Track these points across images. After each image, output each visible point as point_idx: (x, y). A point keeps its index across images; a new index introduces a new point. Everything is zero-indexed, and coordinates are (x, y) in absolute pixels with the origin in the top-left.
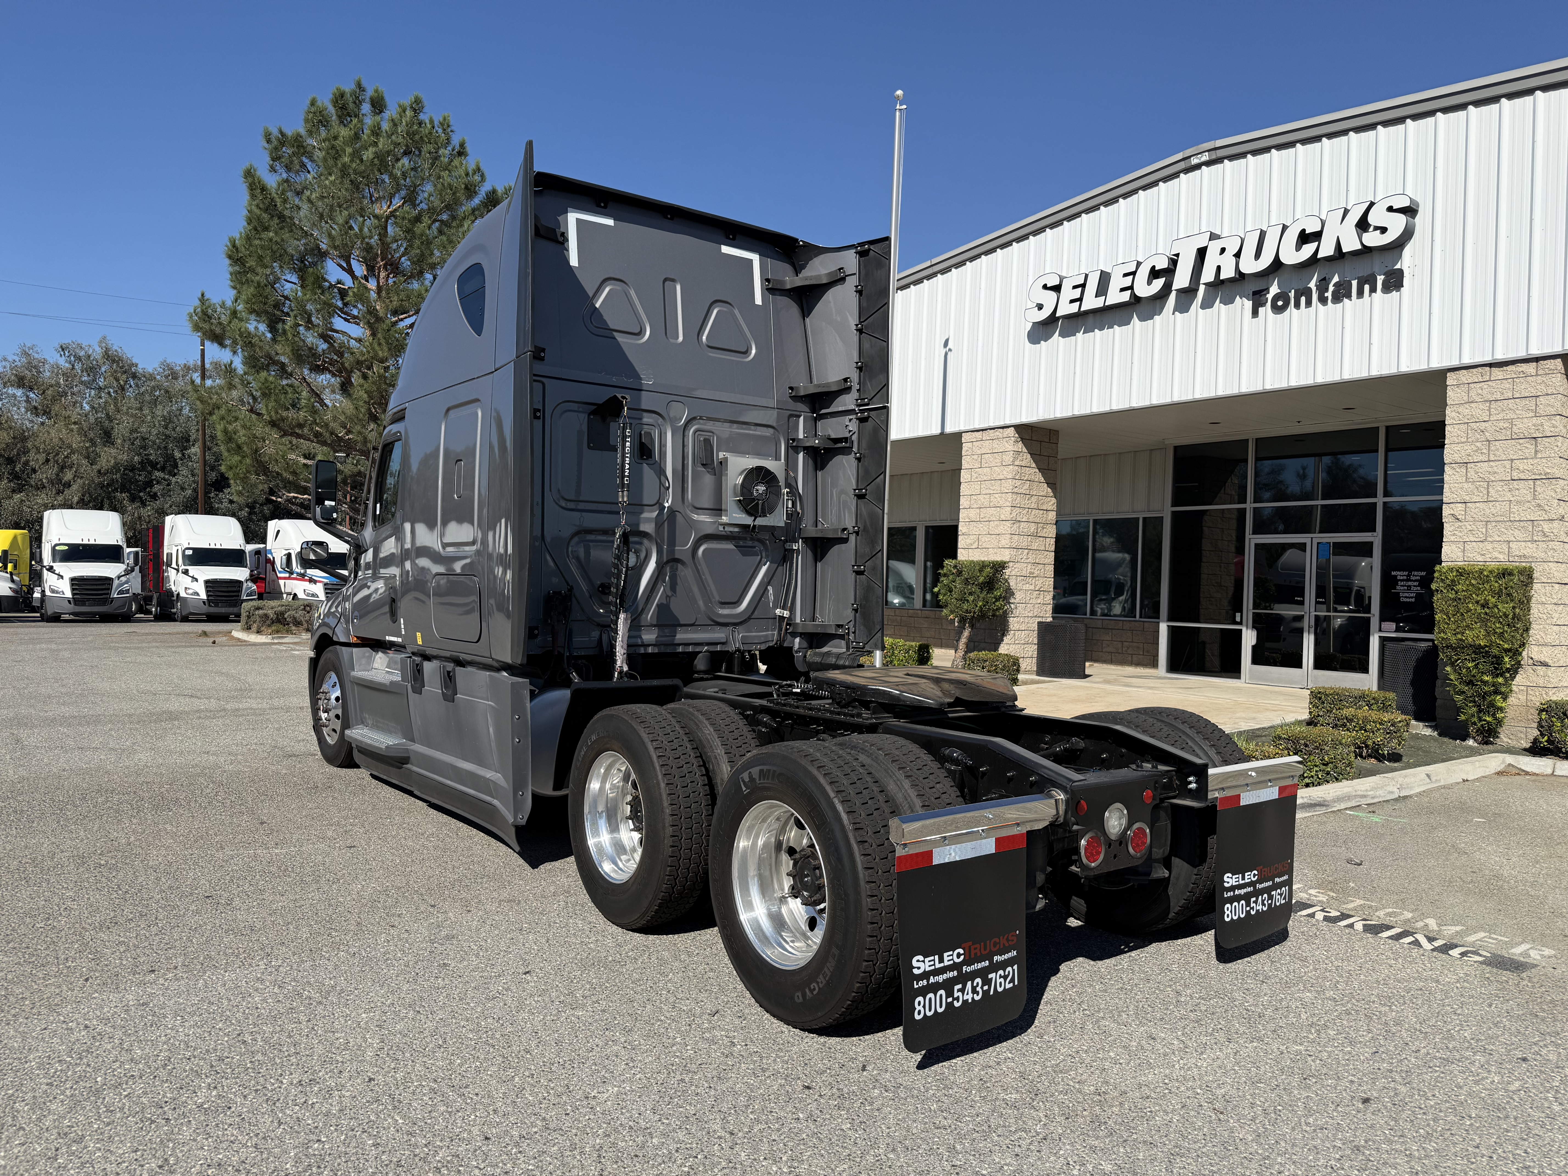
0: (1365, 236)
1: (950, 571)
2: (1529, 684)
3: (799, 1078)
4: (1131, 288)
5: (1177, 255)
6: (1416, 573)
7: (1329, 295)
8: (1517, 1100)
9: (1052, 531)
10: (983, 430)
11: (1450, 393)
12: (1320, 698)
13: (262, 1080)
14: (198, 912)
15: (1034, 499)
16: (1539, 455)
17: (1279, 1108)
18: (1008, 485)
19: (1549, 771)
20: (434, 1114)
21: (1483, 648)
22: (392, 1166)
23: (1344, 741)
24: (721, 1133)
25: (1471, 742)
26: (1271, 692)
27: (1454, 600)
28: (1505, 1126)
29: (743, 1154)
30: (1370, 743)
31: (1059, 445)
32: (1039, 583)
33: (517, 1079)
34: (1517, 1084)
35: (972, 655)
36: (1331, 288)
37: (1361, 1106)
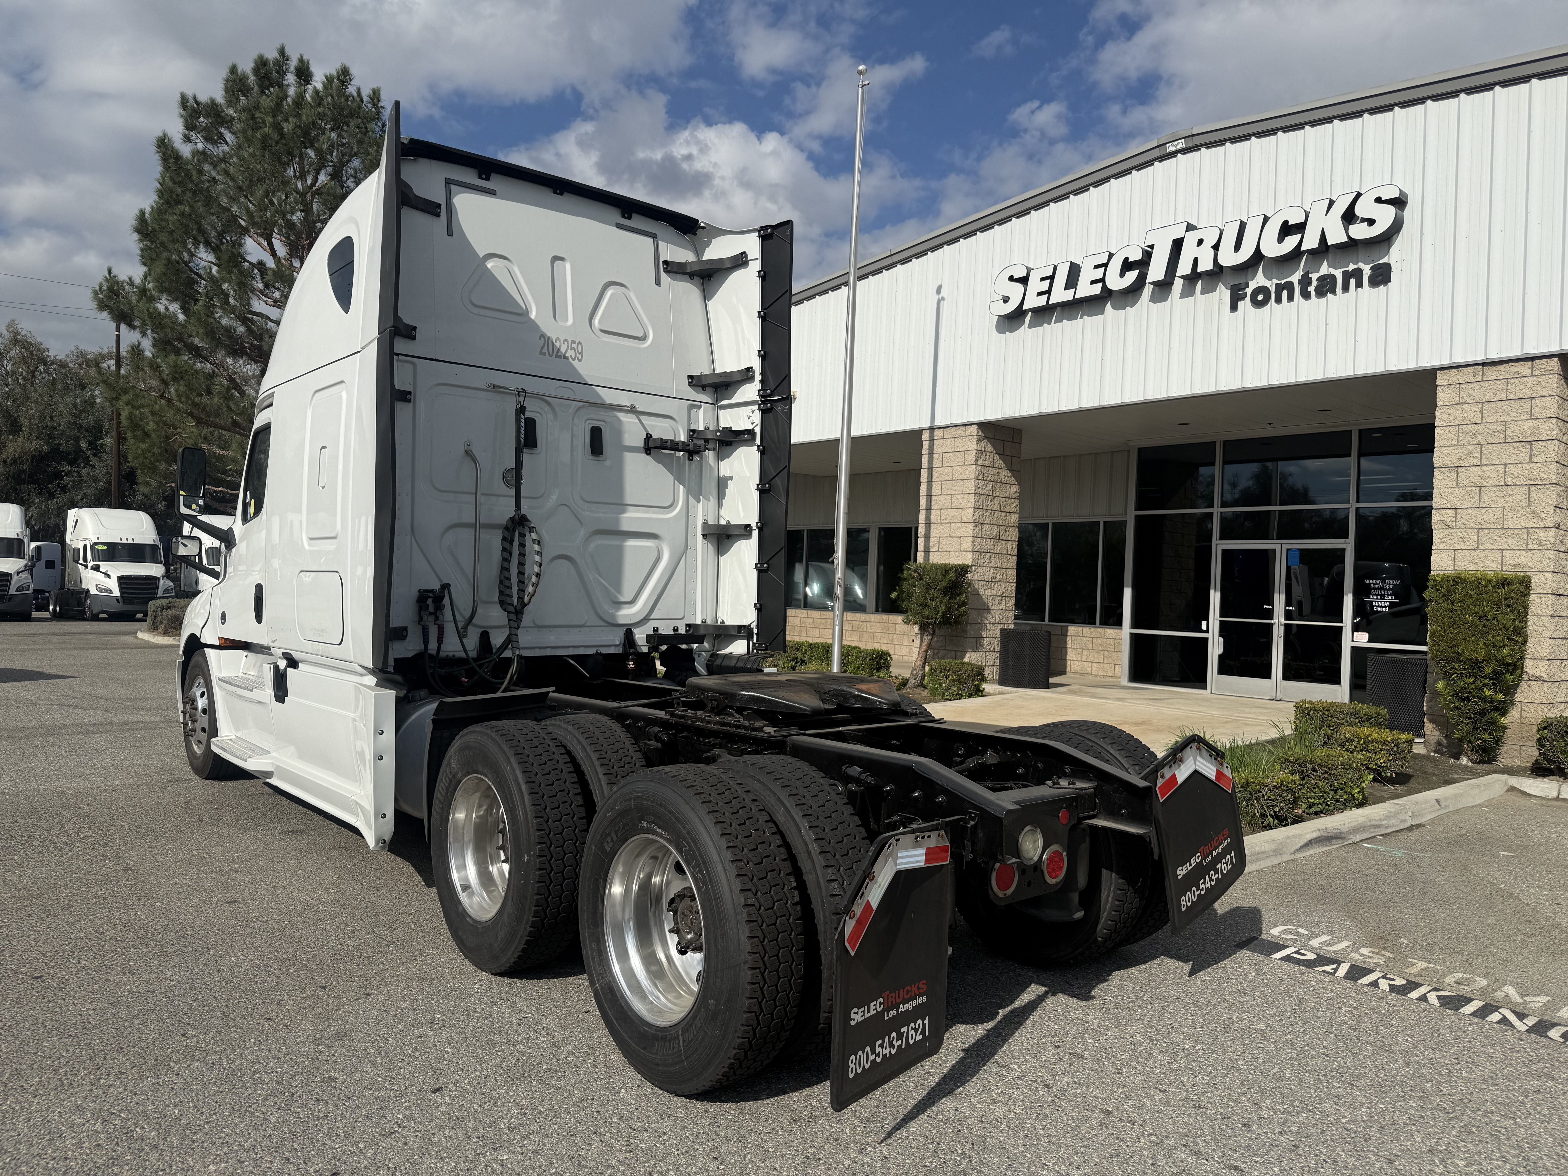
0: (1352, 228)
1: (910, 575)
2: (1524, 700)
4: (1102, 280)
5: (1152, 247)
6: (1390, 582)
7: (1311, 289)
9: (1014, 534)
10: (944, 428)
11: (1440, 394)
12: (1305, 713)
15: (997, 501)
16: (1534, 460)
19: (1554, 794)
23: (1354, 765)
25: (1465, 762)
30: (1372, 764)
31: (1023, 444)
32: (1000, 588)
35: (933, 663)
36: (1315, 283)
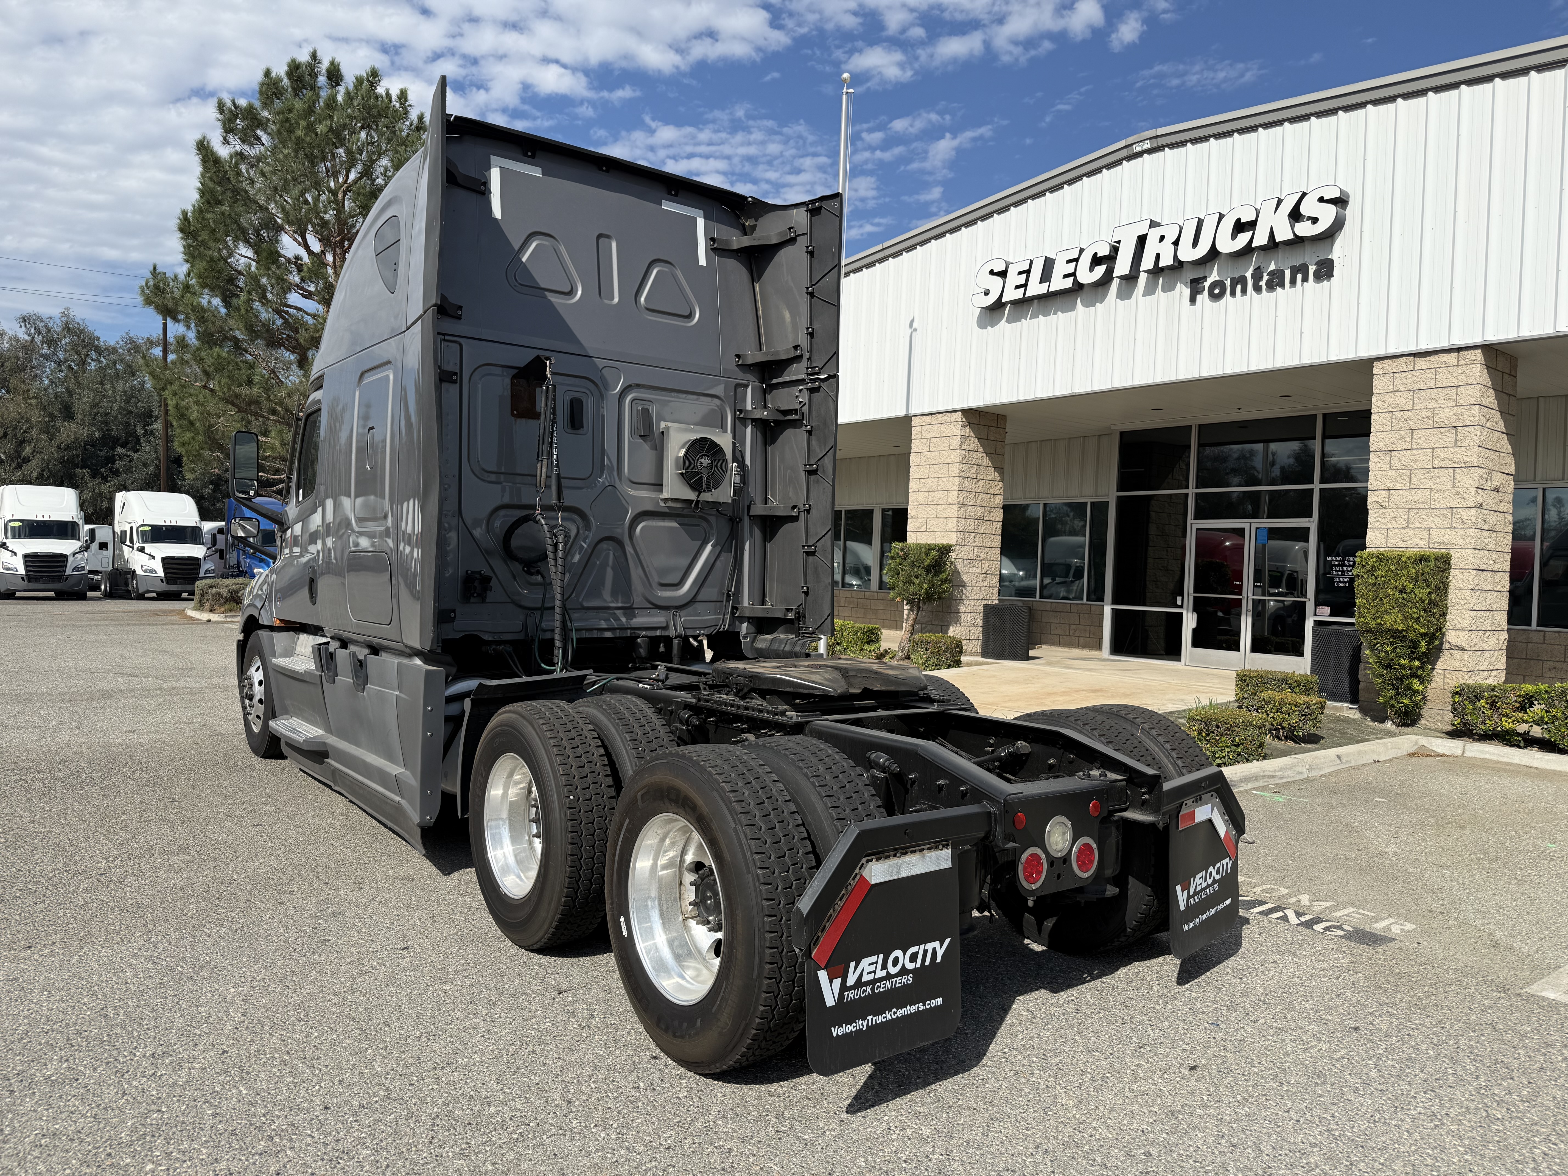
0: (1298, 226)
1: (898, 554)
2: (1446, 667)
3: (648, 1049)
4: (1074, 274)
5: (1119, 242)
6: (1350, 559)
7: (1263, 283)
8: (1339, 1067)
9: (999, 515)
10: (931, 414)
11: (1376, 382)
12: (1245, 681)
13: (115, 1053)
14: (87, 890)
15: (981, 483)
16: (1459, 444)
17: (1109, 1075)
18: (956, 469)
19: (1459, 752)
20: (279, 1085)
21: (1401, 632)
22: (226, 1134)
23: (1254, 723)
24: (559, 1101)
25: (1389, 725)
26: (1208, 674)
27: (1374, 585)
28: (1320, 1092)
29: (575, 1122)
30: (1285, 724)
31: (1007, 430)
32: (985, 566)
33: (370, 1051)
34: (1343, 1052)
35: (916, 636)
36: (1266, 277)
37: (1187, 1072)
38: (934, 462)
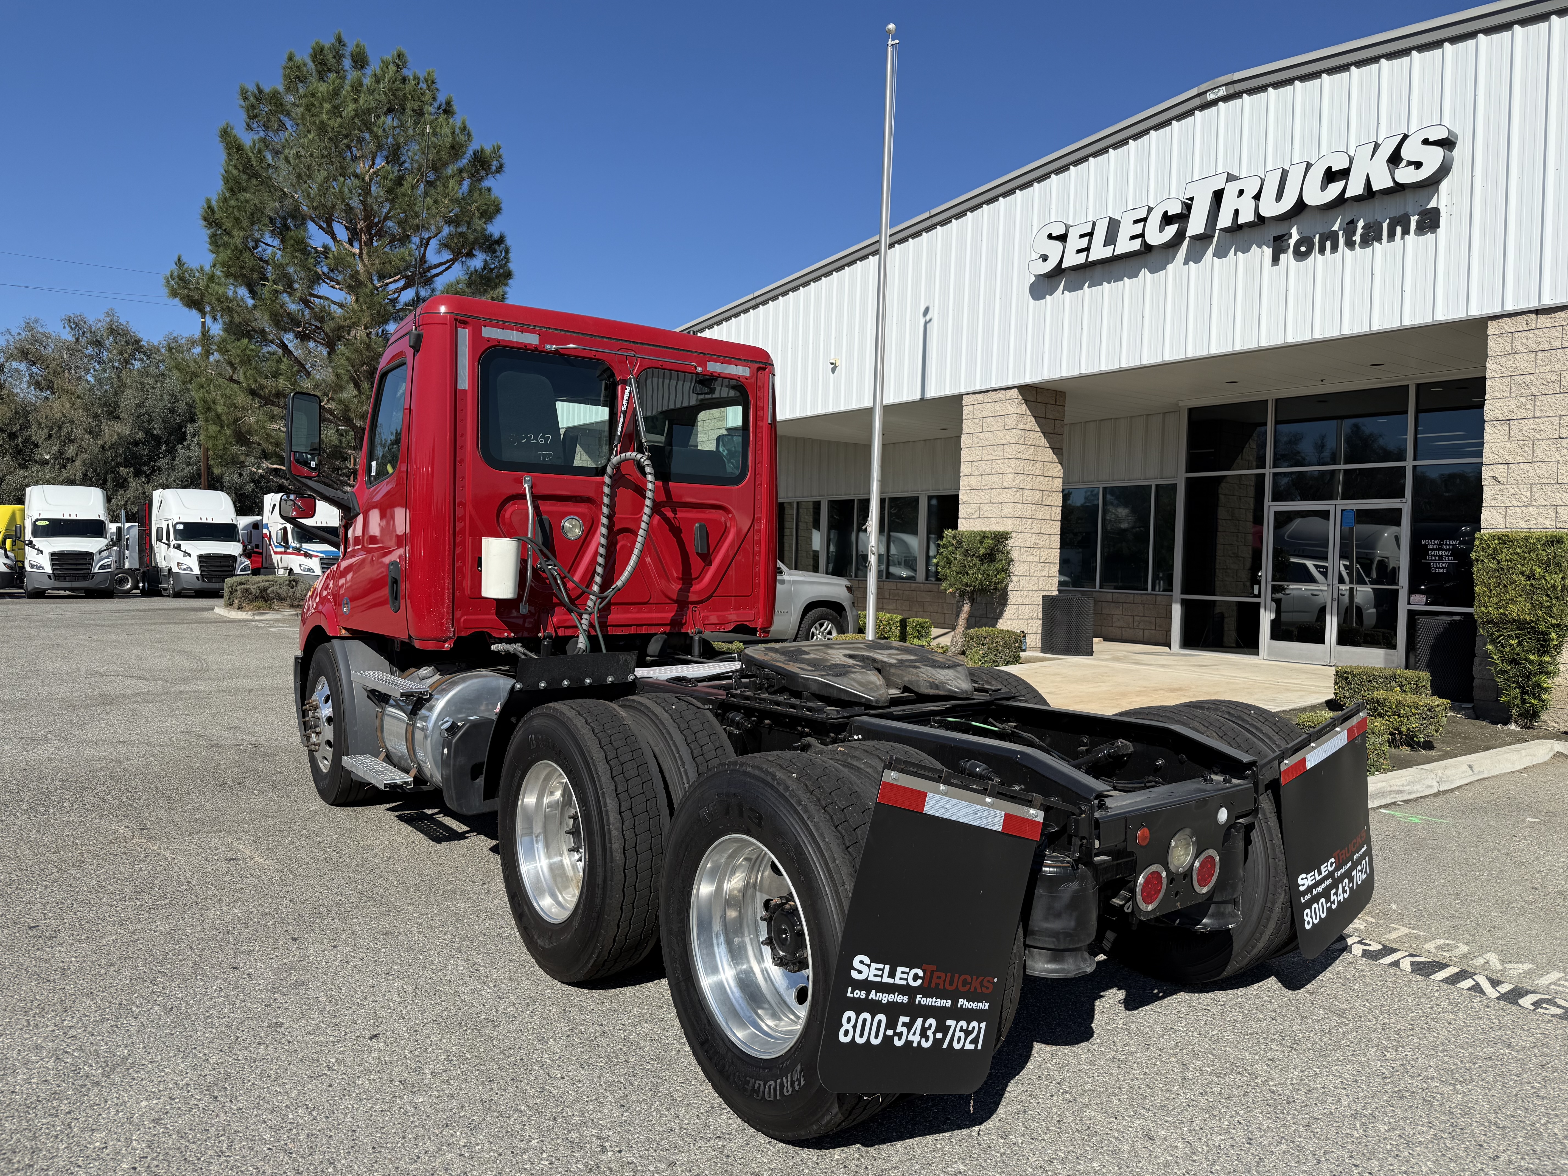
0: (1398, 172)
1: (949, 542)
4: (1142, 235)
5: (1192, 199)
6: (1448, 542)
7: (1356, 238)
9: (1058, 499)
10: (984, 392)
11: (1491, 344)
18: (1011, 451)
21: (1528, 623)
26: (1292, 670)
27: (1497, 570)
30: (1404, 729)
31: (1066, 408)
32: (1044, 554)
35: (972, 631)
36: (1359, 231)
38: (987, 444)
